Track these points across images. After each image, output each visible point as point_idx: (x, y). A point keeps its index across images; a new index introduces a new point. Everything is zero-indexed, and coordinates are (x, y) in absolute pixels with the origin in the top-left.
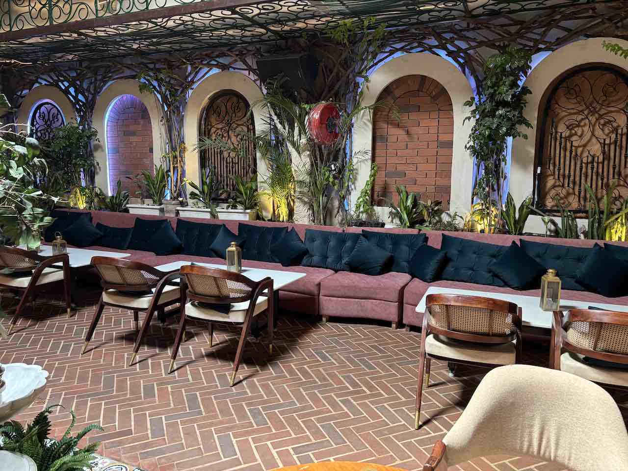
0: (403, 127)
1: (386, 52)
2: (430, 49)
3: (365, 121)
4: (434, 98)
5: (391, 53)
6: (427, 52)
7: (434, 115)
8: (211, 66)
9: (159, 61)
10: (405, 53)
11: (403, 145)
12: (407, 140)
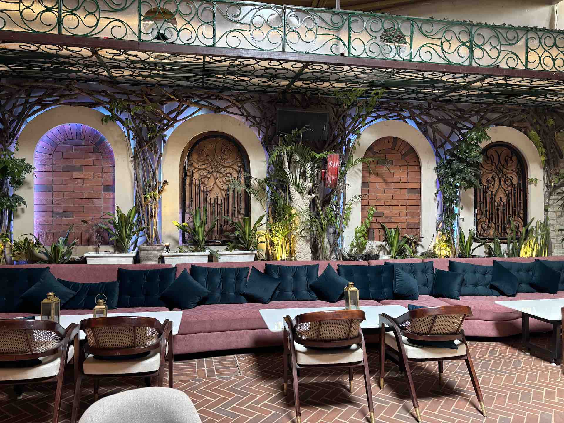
0: (382, 177)
1: (373, 117)
2: (404, 119)
3: (356, 170)
4: (404, 156)
5: (376, 118)
6: (401, 120)
7: (404, 168)
8: (201, 107)
9: (133, 92)
10: (385, 119)
11: (381, 191)
12: (385, 186)
